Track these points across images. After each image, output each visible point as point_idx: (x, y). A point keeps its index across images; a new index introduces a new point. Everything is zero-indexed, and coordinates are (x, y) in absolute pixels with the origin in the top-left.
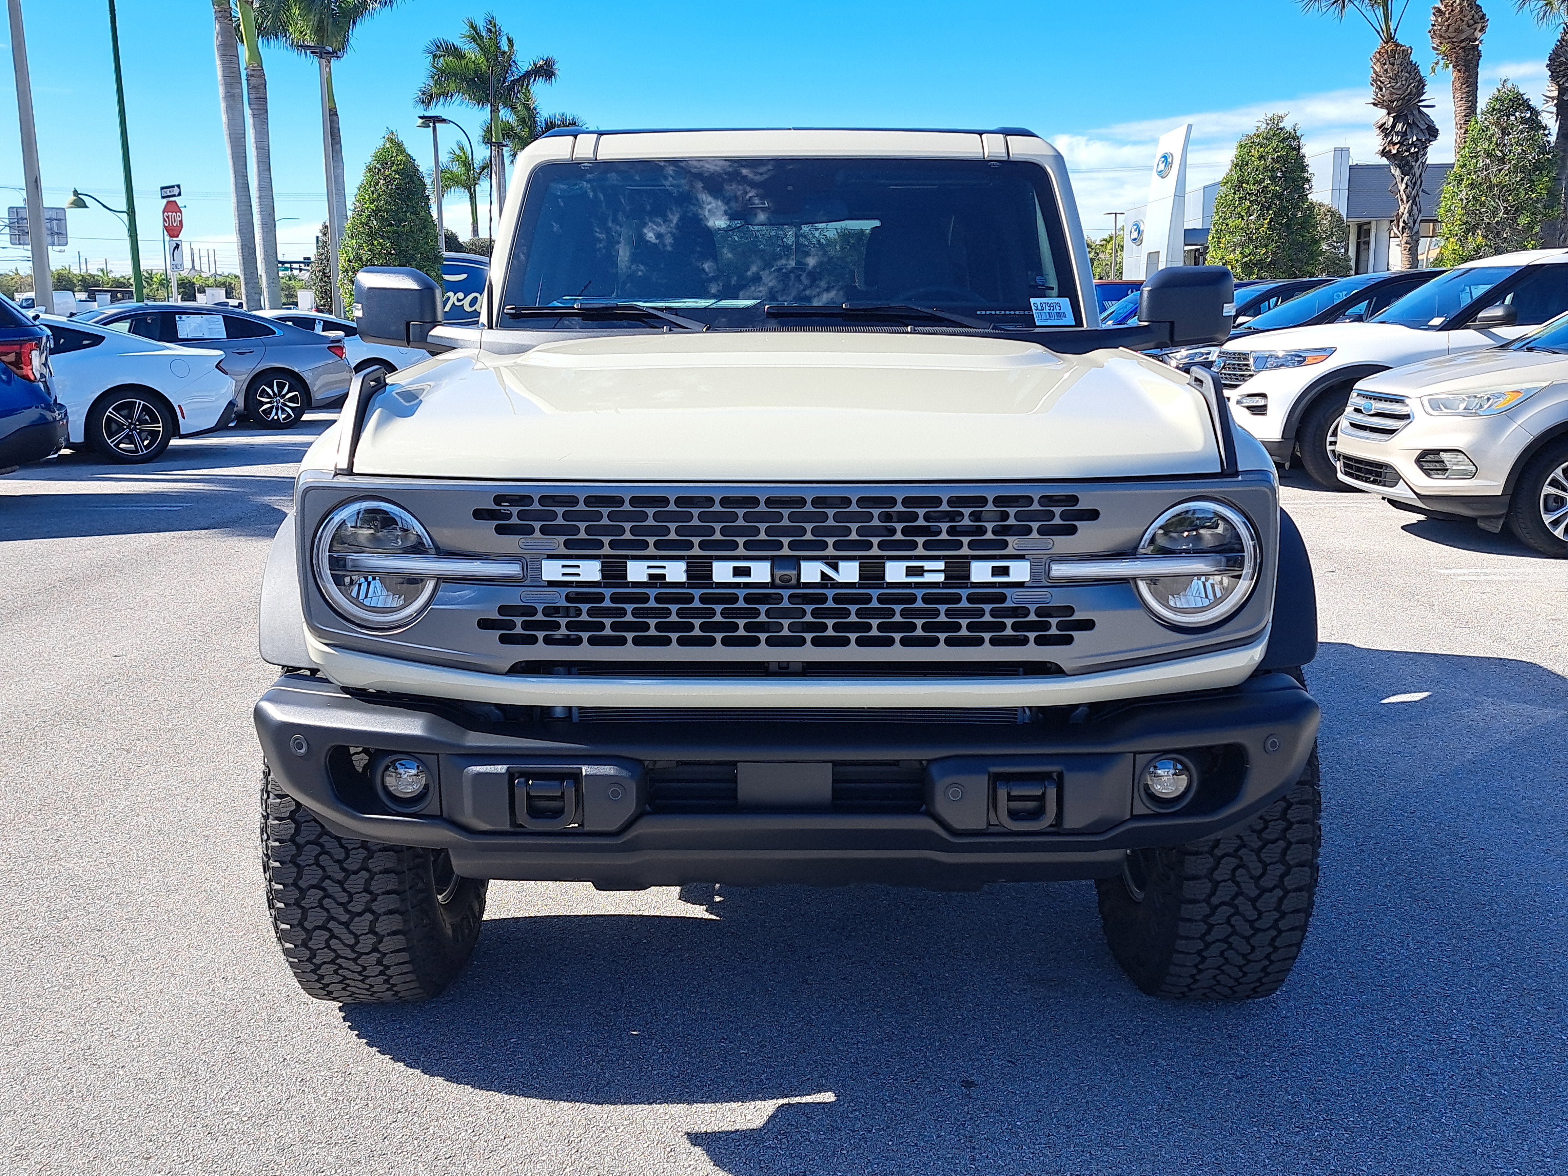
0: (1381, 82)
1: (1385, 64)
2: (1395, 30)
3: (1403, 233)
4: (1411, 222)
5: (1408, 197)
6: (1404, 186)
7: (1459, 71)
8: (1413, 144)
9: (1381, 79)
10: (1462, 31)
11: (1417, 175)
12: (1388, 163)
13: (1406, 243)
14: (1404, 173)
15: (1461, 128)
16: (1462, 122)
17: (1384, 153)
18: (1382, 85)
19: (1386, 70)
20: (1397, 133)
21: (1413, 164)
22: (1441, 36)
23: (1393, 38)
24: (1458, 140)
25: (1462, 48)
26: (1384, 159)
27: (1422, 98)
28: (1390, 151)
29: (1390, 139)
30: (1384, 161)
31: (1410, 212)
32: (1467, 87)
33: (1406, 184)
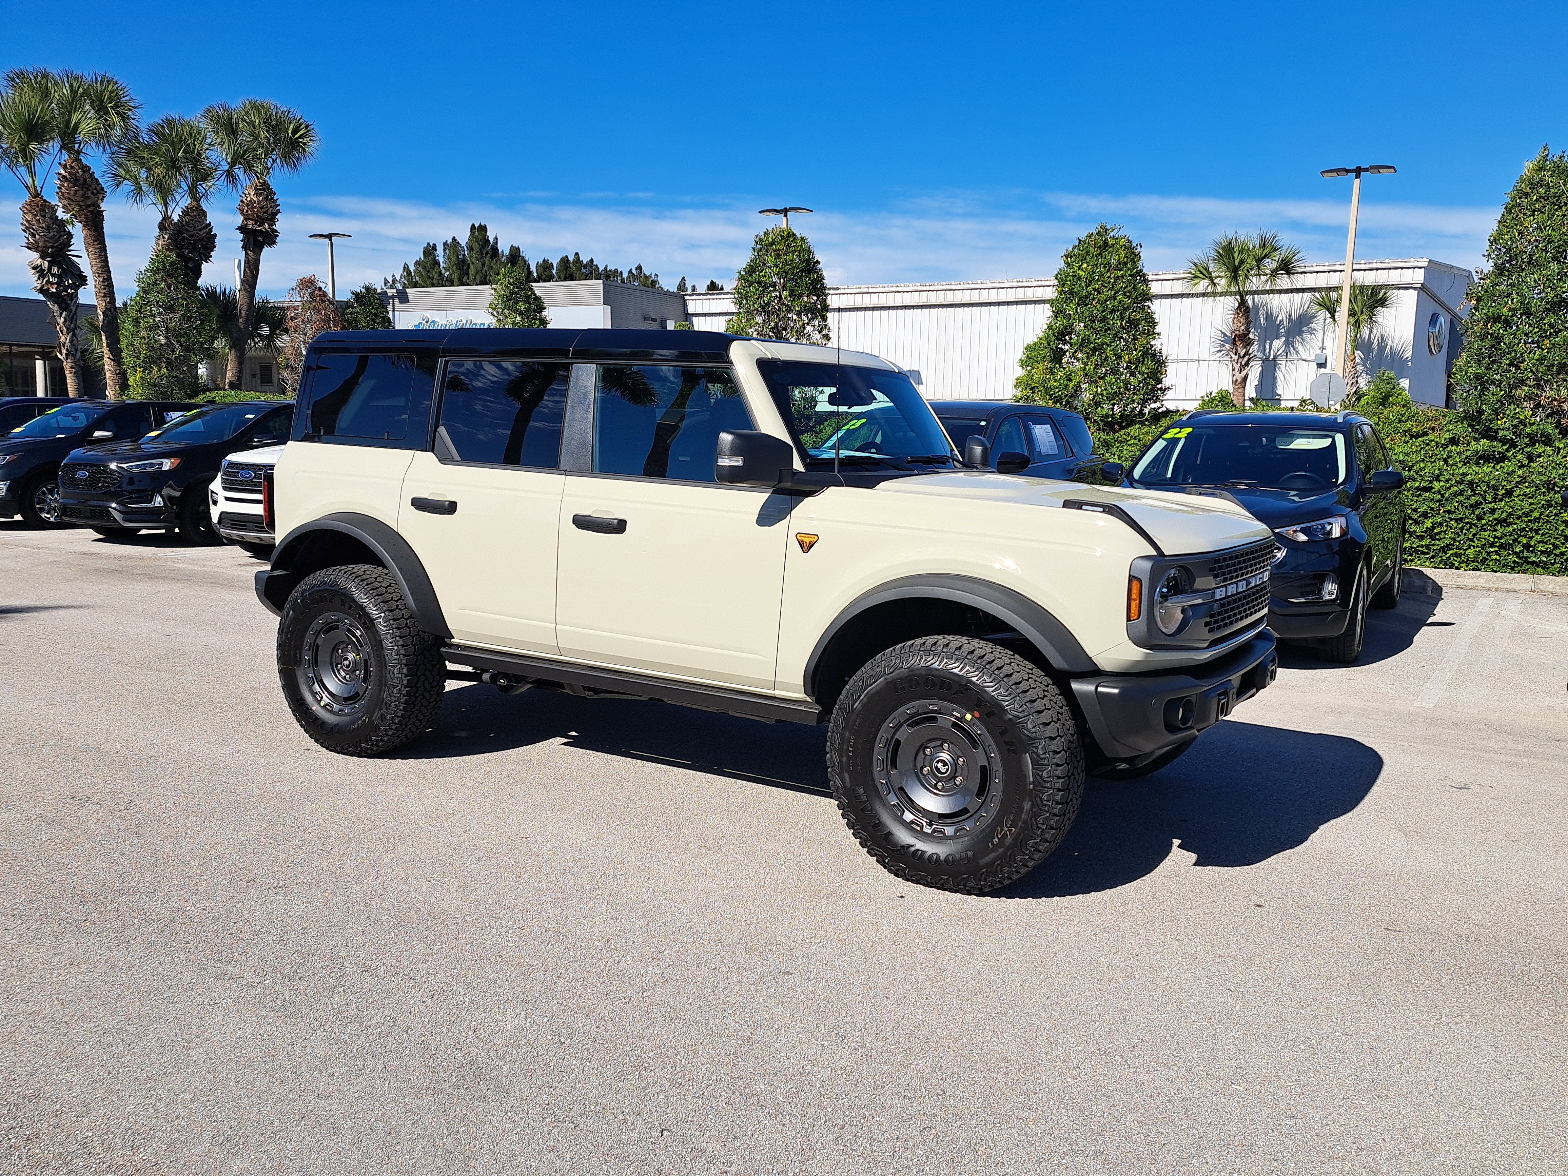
0: (33, 229)
1: (37, 215)
2: (42, 188)
3: (67, 359)
4: (73, 350)
5: (68, 329)
6: (62, 320)
7: (90, 230)
8: (70, 286)
9: (34, 227)
10: (88, 198)
11: (73, 311)
12: (44, 299)
13: (71, 367)
14: (62, 309)
15: (99, 276)
16: (100, 272)
17: (42, 291)
18: (35, 232)
19: (38, 220)
20: (53, 276)
21: (69, 302)
22: (69, 198)
23: (40, 194)
24: (98, 286)
25: (89, 211)
26: (41, 295)
27: (70, 248)
28: (48, 289)
29: (46, 279)
30: (41, 297)
31: (71, 341)
32: (99, 244)
33: (65, 318)
